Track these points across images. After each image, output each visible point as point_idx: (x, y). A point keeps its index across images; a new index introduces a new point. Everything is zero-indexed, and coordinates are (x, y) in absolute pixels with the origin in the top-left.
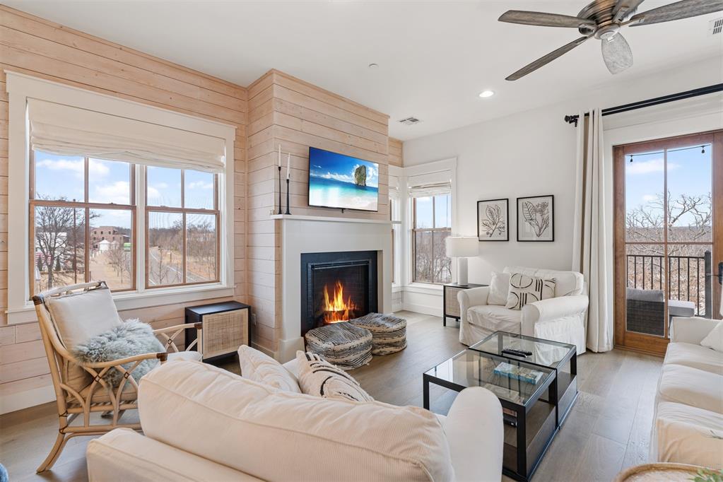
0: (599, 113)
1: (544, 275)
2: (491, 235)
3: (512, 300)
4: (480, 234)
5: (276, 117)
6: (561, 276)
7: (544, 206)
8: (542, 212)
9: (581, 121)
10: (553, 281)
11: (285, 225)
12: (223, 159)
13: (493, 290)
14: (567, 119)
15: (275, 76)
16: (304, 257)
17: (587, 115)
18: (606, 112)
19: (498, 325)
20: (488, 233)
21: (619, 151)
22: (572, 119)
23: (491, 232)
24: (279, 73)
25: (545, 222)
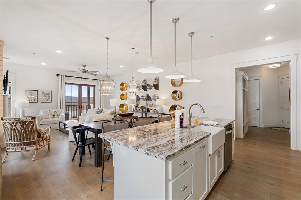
0: (65, 76)
2: (31, 101)
3: (50, 116)
4: (27, 100)
7: (49, 93)
8: (48, 95)
13: (43, 115)
17: (62, 75)
19: (53, 122)
20: (30, 100)
22: (58, 75)
23: (31, 100)
25: (49, 97)
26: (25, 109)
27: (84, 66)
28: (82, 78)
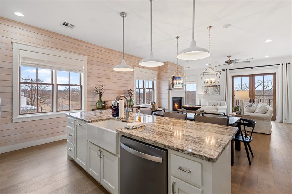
0: (229, 69)
1: (218, 102)
4: (203, 93)
5: (168, 71)
6: (222, 102)
7: (218, 88)
9: (226, 70)
10: (220, 103)
11: (170, 92)
12: (156, 78)
14: (223, 70)
15: (168, 63)
16: (173, 98)
17: (227, 70)
18: (230, 69)
21: (233, 77)
23: (206, 93)
24: (169, 62)
25: (218, 91)
26: (201, 100)
27: (229, 57)
28: (252, 68)
